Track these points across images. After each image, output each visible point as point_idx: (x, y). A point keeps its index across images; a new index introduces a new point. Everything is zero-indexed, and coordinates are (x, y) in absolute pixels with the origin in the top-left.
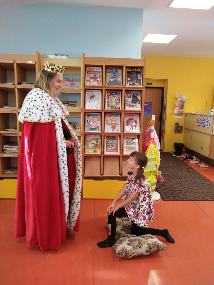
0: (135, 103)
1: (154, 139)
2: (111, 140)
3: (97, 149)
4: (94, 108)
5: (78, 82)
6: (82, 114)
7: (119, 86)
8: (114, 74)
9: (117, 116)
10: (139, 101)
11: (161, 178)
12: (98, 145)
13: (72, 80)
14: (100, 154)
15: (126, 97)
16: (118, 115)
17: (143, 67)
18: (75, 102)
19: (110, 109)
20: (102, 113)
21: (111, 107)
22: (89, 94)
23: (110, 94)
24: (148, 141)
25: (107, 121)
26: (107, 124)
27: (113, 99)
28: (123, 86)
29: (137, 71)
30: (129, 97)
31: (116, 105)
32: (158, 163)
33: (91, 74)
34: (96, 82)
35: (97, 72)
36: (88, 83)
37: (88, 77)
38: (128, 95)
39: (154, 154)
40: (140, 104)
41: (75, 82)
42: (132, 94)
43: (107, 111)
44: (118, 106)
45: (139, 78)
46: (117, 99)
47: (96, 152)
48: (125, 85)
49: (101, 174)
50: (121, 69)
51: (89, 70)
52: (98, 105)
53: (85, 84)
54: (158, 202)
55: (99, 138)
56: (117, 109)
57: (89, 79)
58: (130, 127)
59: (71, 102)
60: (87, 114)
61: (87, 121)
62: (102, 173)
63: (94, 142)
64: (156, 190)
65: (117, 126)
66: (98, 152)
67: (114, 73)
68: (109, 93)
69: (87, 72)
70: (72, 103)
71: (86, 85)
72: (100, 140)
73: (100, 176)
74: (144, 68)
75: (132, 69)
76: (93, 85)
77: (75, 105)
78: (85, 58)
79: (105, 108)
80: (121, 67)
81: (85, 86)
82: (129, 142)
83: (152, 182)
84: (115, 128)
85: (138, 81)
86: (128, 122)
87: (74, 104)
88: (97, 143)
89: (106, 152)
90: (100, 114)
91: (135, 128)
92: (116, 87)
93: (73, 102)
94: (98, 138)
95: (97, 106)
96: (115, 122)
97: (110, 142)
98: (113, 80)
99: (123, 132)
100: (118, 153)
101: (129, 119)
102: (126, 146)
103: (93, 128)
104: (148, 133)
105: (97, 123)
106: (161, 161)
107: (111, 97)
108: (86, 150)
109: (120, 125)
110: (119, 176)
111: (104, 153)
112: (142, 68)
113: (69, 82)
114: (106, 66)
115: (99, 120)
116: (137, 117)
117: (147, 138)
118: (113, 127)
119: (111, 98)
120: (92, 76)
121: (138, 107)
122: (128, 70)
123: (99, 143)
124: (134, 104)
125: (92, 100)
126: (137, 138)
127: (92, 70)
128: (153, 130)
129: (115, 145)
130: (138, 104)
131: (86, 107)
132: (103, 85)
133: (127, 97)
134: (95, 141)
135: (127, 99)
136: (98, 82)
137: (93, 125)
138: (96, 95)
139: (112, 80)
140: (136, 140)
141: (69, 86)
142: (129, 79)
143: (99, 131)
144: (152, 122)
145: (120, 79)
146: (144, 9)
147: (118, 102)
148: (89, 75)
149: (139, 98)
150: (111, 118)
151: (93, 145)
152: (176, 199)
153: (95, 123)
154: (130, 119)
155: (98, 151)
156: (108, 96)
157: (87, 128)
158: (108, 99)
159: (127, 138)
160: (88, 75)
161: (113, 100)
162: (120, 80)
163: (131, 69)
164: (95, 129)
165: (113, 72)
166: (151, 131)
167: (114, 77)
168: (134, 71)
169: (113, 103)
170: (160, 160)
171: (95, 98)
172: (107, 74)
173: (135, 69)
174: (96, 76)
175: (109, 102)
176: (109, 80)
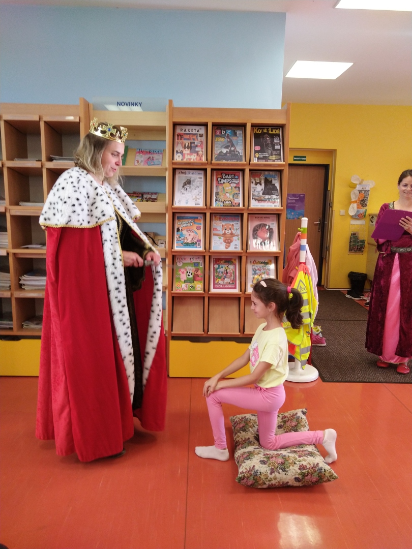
0: (270, 195)
1: (307, 263)
2: (223, 266)
3: (195, 282)
4: (191, 204)
5: (161, 155)
6: (168, 217)
7: (239, 162)
8: (229, 140)
9: (235, 220)
10: (277, 190)
11: (321, 339)
12: (198, 275)
13: (149, 153)
14: (202, 292)
15: (252, 183)
16: (236, 218)
17: (285, 125)
18: (156, 193)
19: (221, 205)
20: (205, 214)
21: (224, 202)
22: (180, 178)
23: (222, 178)
24: (295, 268)
25: (215, 229)
26: (215, 235)
27: (226, 187)
28: (245, 161)
29: (274, 132)
30: (257, 183)
31: (233, 197)
32: (313, 310)
33: (185, 139)
34: (194, 154)
35: (197, 137)
36: (179, 156)
37: (180, 145)
38: (256, 178)
39: (306, 292)
40: (279, 197)
41: (156, 156)
42: (263, 178)
43: (215, 209)
44: (236, 201)
45: (277, 147)
46: (235, 187)
47: (194, 288)
48: (250, 161)
49: (204, 331)
50: (242, 130)
51: (181, 132)
52: (199, 199)
53: (173, 159)
54: (314, 384)
55: (201, 261)
56: (234, 206)
57: (181, 149)
58: (259, 241)
59: (148, 193)
60: (177, 215)
61: (178, 230)
62: (206, 328)
63: (191, 269)
64: (310, 361)
65: (235, 238)
66: (198, 289)
67: (228, 137)
68: (220, 176)
69: (178, 136)
70: (149, 196)
71: (174, 161)
72: (201, 266)
73: (203, 334)
74: (287, 126)
75: (264, 129)
76: (188, 161)
77: (155, 199)
78: (173, 110)
79: (211, 205)
80: (243, 126)
81: (173, 163)
82: (258, 269)
83: (302, 347)
84: (231, 241)
85: (274, 152)
86: (255, 230)
87: (154, 197)
88: (197, 270)
89: (214, 288)
90: (202, 215)
91: (268, 242)
92: (232, 165)
93: (152, 194)
94: (199, 261)
95: (196, 200)
96: (230, 231)
97: (222, 270)
98: (227, 151)
99: (247, 249)
100: (236, 291)
101: (257, 226)
102: (252, 277)
103: (188, 243)
104: (294, 251)
105: (197, 233)
106: (319, 305)
107: (224, 183)
108: (176, 284)
109: (240, 236)
110: (239, 335)
111: (209, 290)
112: (282, 127)
113: (143, 156)
114: (214, 125)
115: (200, 227)
116: (273, 221)
117: (293, 262)
118: (227, 241)
119: (224, 185)
120: (187, 143)
121: (274, 202)
122: (255, 131)
123: (199, 272)
124: (267, 197)
125: (187, 189)
126: (273, 261)
127: (187, 132)
128: (304, 246)
129: (231, 276)
130: (274, 196)
131: (174, 203)
132: (207, 160)
133: (254, 182)
134: (194, 268)
135: (255, 186)
136: (198, 154)
137: (188, 236)
138: (195, 179)
139: (224, 151)
140: (272, 266)
141: (143, 163)
142: (258, 148)
143: (200, 248)
144: (302, 230)
145: (240, 149)
146: (287, 14)
147: (237, 192)
148: (183, 140)
149: (277, 185)
150: (224, 224)
151: (189, 275)
152: (348, 379)
153: (192, 234)
154: (260, 225)
155: (199, 287)
156: (218, 182)
157: (177, 243)
158: (216, 186)
159: (254, 262)
160: (179, 141)
161: (226, 189)
162: (240, 151)
163: (261, 129)
164: (192, 244)
165: (228, 135)
166: (300, 248)
167: (229, 144)
168: (267, 133)
169: (228, 194)
170: (317, 303)
171: (193, 185)
172: (215, 139)
173: (270, 129)
174: (194, 143)
175: (220, 193)
176: (219, 151)
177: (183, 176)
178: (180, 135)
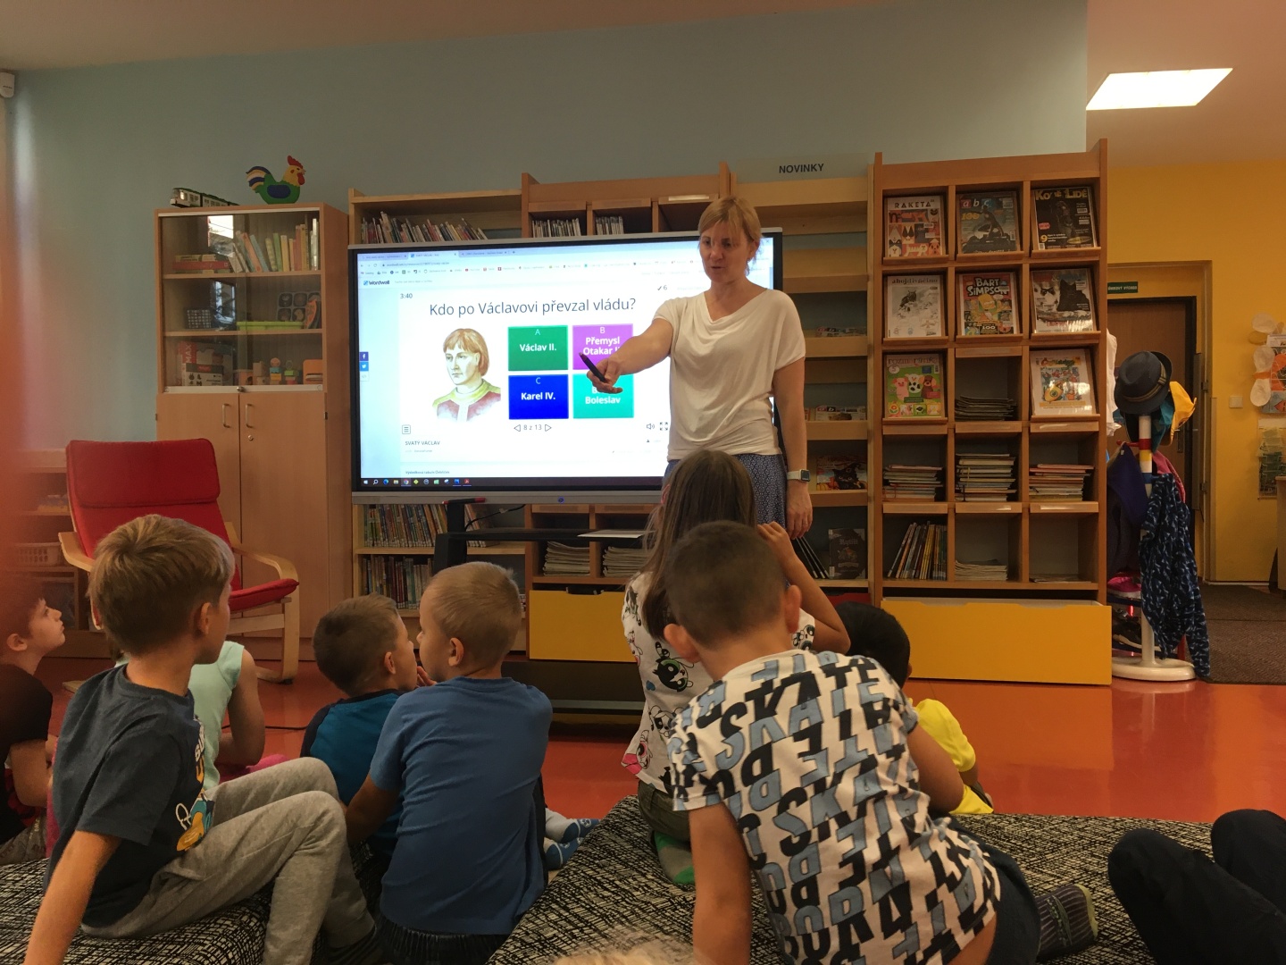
0: (1072, 310)
4: (920, 334)
6: (873, 362)
7: (1009, 253)
8: (987, 216)
10: (1087, 301)
12: (931, 389)
15: (1036, 290)
17: (1098, 178)
19: (975, 332)
20: (945, 355)
21: (981, 328)
22: (896, 291)
23: (975, 286)
27: (985, 301)
28: (1022, 250)
29: (1075, 196)
30: (1046, 290)
31: (999, 319)
33: (904, 220)
34: (922, 245)
35: (926, 215)
36: (895, 251)
37: (895, 231)
38: (1044, 283)
40: (1091, 313)
42: (1056, 281)
43: (964, 340)
44: (1006, 325)
46: (1003, 301)
48: (1031, 248)
50: (1013, 195)
51: (898, 209)
52: (933, 325)
53: (884, 255)
56: (1001, 333)
57: (899, 237)
60: (890, 356)
67: (986, 211)
68: (971, 283)
69: (891, 215)
71: (886, 260)
75: (1056, 190)
76: (913, 257)
78: (881, 170)
79: (956, 333)
80: (1014, 189)
81: (883, 263)
85: (1078, 231)
92: (997, 259)
95: (928, 327)
98: (985, 236)
107: (980, 294)
112: (1091, 184)
114: (960, 190)
119: (980, 298)
120: (908, 226)
122: (1039, 196)
124: (1066, 314)
125: (909, 310)
127: (908, 208)
130: (1082, 312)
131: (887, 333)
132: (947, 253)
133: (1039, 290)
135: (1041, 296)
136: (930, 244)
138: (924, 291)
139: (980, 235)
142: (1045, 226)
145: (1010, 230)
147: (1006, 308)
148: (900, 223)
149: (1087, 293)
156: (967, 293)
158: (965, 301)
160: (894, 224)
161: (985, 304)
162: (1010, 234)
163: (1049, 192)
165: (985, 207)
167: (989, 223)
168: (1063, 198)
169: (988, 314)
171: (921, 302)
172: (961, 216)
173: (1067, 190)
174: (922, 225)
175: (972, 312)
176: (969, 237)
177: (901, 286)
178: (895, 214)
